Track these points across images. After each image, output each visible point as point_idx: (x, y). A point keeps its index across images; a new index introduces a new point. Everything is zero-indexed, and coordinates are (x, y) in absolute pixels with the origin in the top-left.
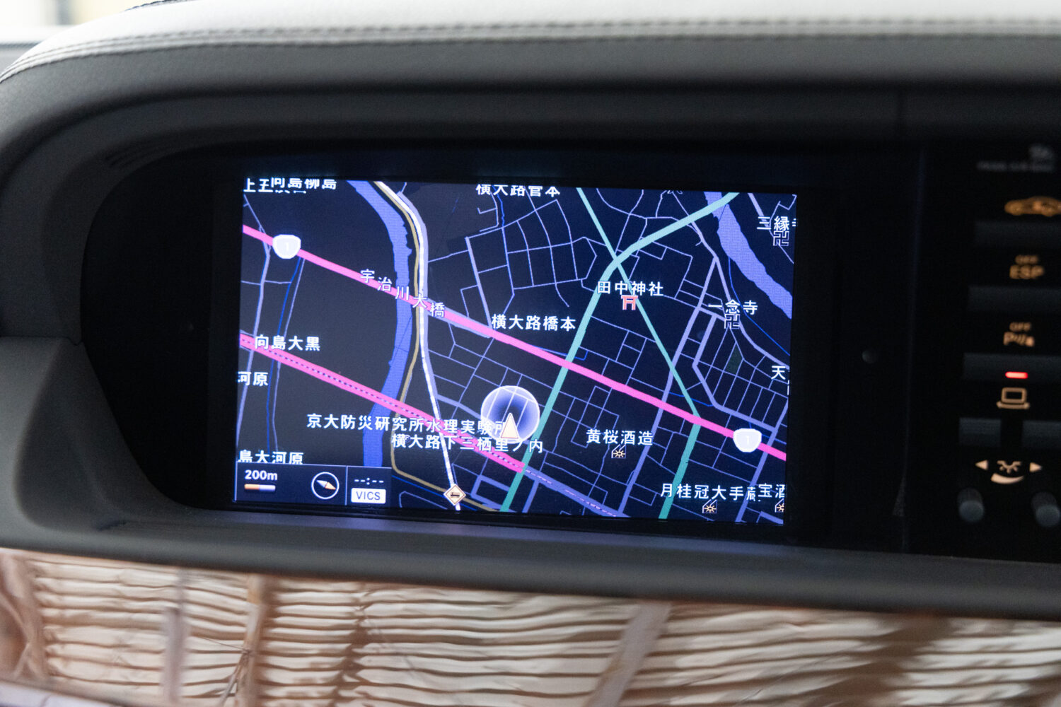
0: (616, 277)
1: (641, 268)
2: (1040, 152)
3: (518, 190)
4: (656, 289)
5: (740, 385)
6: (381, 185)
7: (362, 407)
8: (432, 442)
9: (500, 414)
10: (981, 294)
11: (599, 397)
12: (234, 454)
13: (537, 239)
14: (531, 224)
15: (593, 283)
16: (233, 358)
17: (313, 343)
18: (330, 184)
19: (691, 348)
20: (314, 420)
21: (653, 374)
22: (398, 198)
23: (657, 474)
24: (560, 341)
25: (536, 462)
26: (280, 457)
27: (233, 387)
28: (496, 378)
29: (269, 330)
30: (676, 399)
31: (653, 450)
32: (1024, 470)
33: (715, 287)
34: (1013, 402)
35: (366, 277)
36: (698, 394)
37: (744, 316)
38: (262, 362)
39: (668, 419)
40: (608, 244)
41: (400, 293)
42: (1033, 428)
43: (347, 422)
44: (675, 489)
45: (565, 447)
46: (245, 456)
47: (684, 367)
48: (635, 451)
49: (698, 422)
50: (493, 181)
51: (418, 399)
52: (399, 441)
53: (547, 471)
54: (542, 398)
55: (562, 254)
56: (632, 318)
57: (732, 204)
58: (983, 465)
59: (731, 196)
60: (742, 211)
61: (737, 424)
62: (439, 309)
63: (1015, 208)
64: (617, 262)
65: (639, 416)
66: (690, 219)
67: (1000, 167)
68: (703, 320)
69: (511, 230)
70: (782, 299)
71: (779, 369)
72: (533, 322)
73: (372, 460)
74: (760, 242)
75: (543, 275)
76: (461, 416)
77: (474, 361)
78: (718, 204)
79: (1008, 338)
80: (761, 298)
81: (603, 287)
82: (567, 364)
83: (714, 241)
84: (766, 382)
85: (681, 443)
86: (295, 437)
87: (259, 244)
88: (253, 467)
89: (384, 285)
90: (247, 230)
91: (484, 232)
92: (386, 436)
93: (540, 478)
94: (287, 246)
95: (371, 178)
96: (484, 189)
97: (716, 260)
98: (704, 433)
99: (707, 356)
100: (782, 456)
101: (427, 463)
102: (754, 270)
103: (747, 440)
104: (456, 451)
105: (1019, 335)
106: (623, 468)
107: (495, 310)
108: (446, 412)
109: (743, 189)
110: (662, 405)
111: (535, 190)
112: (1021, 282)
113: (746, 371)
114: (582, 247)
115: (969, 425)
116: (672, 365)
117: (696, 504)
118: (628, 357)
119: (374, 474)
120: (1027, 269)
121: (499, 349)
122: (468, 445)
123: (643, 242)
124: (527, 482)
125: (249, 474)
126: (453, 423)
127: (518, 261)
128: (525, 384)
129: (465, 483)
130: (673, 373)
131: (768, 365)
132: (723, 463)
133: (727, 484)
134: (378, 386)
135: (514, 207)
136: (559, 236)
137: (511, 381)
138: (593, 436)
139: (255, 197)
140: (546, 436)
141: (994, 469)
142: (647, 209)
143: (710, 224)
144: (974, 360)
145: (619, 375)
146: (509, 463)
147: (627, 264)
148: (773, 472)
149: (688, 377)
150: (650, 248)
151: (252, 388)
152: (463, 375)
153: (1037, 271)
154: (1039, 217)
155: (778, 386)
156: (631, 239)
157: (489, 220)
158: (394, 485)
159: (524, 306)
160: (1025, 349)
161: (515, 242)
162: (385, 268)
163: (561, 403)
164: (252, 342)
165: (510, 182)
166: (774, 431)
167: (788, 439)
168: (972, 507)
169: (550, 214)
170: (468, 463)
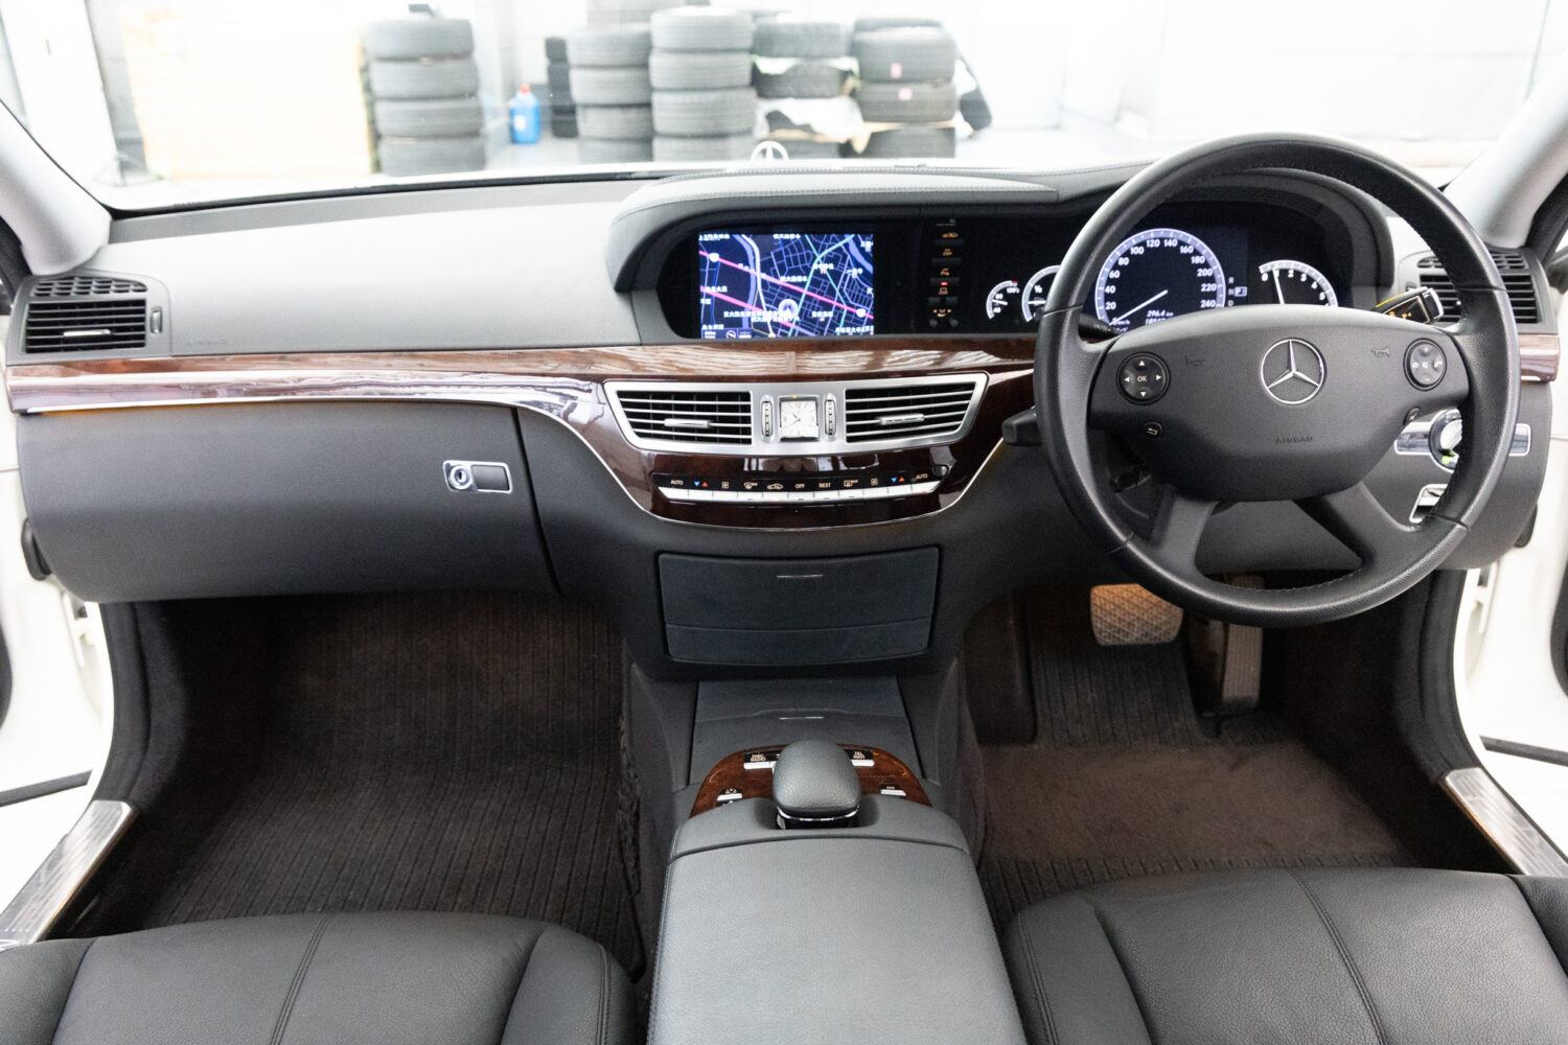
0: (819, 263)
1: (827, 260)
2: (952, 221)
3: (787, 236)
4: (831, 266)
5: (858, 296)
6: (744, 236)
7: (741, 309)
8: (764, 320)
9: (785, 308)
10: (935, 260)
11: (815, 302)
12: (701, 327)
13: (794, 252)
14: (791, 247)
15: (811, 265)
16: (699, 295)
17: (725, 289)
18: (727, 236)
19: (843, 285)
20: (726, 314)
21: (831, 293)
22: (749, 240)
23: (834, 326)
24: (802, 285)
25: (797, 323)
26: (716, 327)
27: (700, 305)
28: (782, 296)
29: (710, 285)
30: (839, 301)
31: (833, 318)
32: (946, 312)
33: (849, 265)
34: (943, 292)
35: (740, 266)
36: (845, 299)
37: (858, 274)
38: (708, 296)
39: (838, 308)
40: (815, 252)
41: (752, 271)
42: (948, 299)
43: (736, 314)
44: (840, 330)
45: (806, 318)
46: (704, 327)
47: (841, 291)
48: (827, 319)
49: (846, 308)
50: (779, 233)
51: (759, 305)
52: (753, 320)
53: (801, 326)
54: (798, 302)
55: (802, 256)
56: (824, 276)
57: (854, 239)
58: (935, 311)
59: (853, 236)
60: (858, 244)
61: (857, 308)
62: (764, 276)
63: (945, 236)
64: (819, 258)
65: (828, 307)
66: (841, 244)
67: (941, 225)
68: (846, 276)
69: (786, 250)
70: (870, 268)
71: (870, 291)
72: (794, 279)
73: (745, 325)
74: (862, 250)
75: (796, 264)
76: (773, 310)
77: (775, 292)
78: (849, 238)
79: (942, 273)
80: (863, 268)
81: (815, 266)
82: (805, 292)
83: (848, 250)
84: (865, 294)
85: (841, 315)
86: (720, 319)
87: (705, 258)
88: (708, 330)
89: (746, 269)
90: (701, 253)
91: (777, 250)
92: (749, 319)
93: (799, 329)
94: (714, 257)
95: (740, 234)
96: (776, 236)
97: (849, 257)
98: (848, 312)
99: (848, 287)
100: (872, 317)
101: (762, 326)
102: (861, 259)
103: (861, 313)
104: (772, 323)
105: (945, 272)
106: (823, 324)
107: (782, 274)
108: (768, 309)
109: (856, 233)
110: (835, 303)
111: (792, 236)
112: (946, 257)
113: (860, 291)
114: (808, 254)
115: (933, 300)
116: (837, 290)
117: (846, 334)
118: (824, 288)
119: (747, 331)
120: (948, 253)
121: (784, 288)
122: (775, 320)
123: (826, 251)
124: (794, 331)
125: (706, 333)
126: (770, 312)
127: (788, 259)
128: (793, 299)
129: (775, 331)
130: (838, 293)
131: (866, 289)
132: (855, 321)
133: (856, 327)
134: (746, 301)
135: (786, 242)
136: (800, 250)
137: (788, 298)
138: (814, 314)
139: (704, 242)
140: (800, 315)
141: (938, 312)
142: (827, 241)
143: (846, 245)
144: (933, 280)
145: (820, 294)
146: (788, 325)
147: (822, 259)
148: (869, 323)
149: (842, 294)
150: (830, 253)
151: (706, 306)
152: (773, 297)
153: (950, 253)
154: (951, 238)
155: (870, 295)
156: (823, 250)
157: (778, 246)
158: (753, 334)
159: (791, 273)
160: (945, 276)
161: (787, 253)
162: (746, 263)
163: (804, 304)
164: (706, 289)
165: (784, 233)
166: (869, 309)
167: (875, 311)
168: (933, 323)
169: (797, 243)
170: (776, 325)
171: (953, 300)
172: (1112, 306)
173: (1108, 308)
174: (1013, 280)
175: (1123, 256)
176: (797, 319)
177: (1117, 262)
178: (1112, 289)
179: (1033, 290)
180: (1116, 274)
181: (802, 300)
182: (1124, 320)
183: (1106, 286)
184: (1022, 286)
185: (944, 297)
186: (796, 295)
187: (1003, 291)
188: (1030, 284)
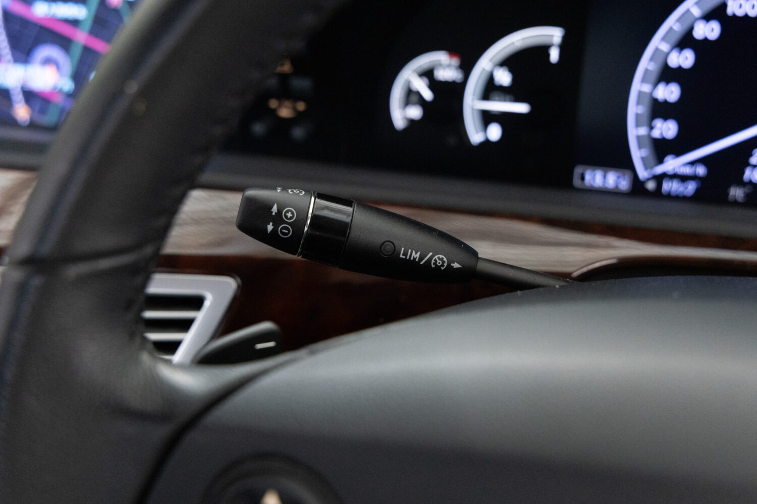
25: (66, 94)
32: (295, 109)
42: (294, 82)
54: (68, 54)
76: (22, 65)
77: (26, 31)
82: (81, 37)
122: (26, 84)
126: (18, 68)
146: (51, 95)
152: (22, 41)
163: (79, 60)
170: (29, 95)
171: (302, 84)
172: (667, 129)
173: (656, 134)
174: (452, 52)
175: (708, 17)
176: (67, 85)
177: (691, 29)
178: (670, 93)
179: (491, 79)
180: (685, 59)
181: (77, 51)
182: (693, 163)
183: (655, 85)
184: (467, 67)
185: (284, 77)
186: (64, 43)
187: (428, 74)
188: (485, 63)
